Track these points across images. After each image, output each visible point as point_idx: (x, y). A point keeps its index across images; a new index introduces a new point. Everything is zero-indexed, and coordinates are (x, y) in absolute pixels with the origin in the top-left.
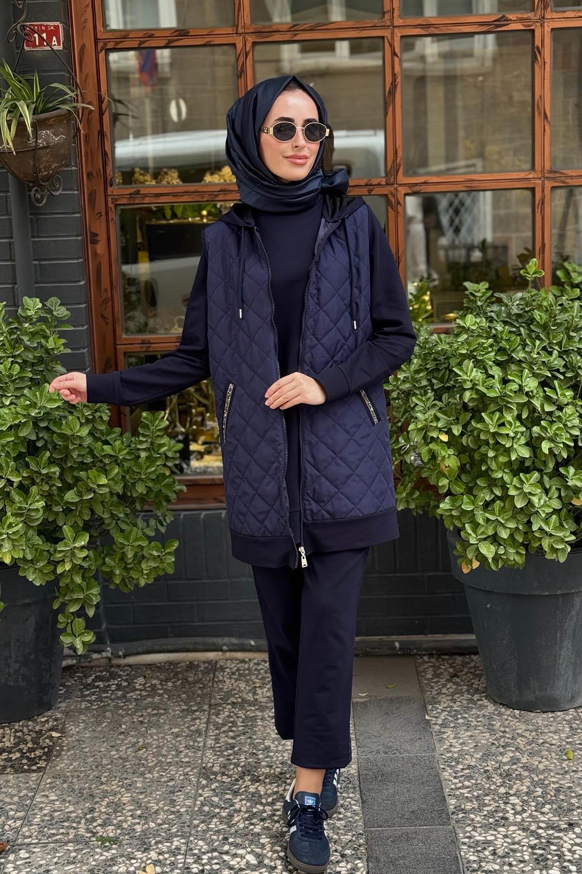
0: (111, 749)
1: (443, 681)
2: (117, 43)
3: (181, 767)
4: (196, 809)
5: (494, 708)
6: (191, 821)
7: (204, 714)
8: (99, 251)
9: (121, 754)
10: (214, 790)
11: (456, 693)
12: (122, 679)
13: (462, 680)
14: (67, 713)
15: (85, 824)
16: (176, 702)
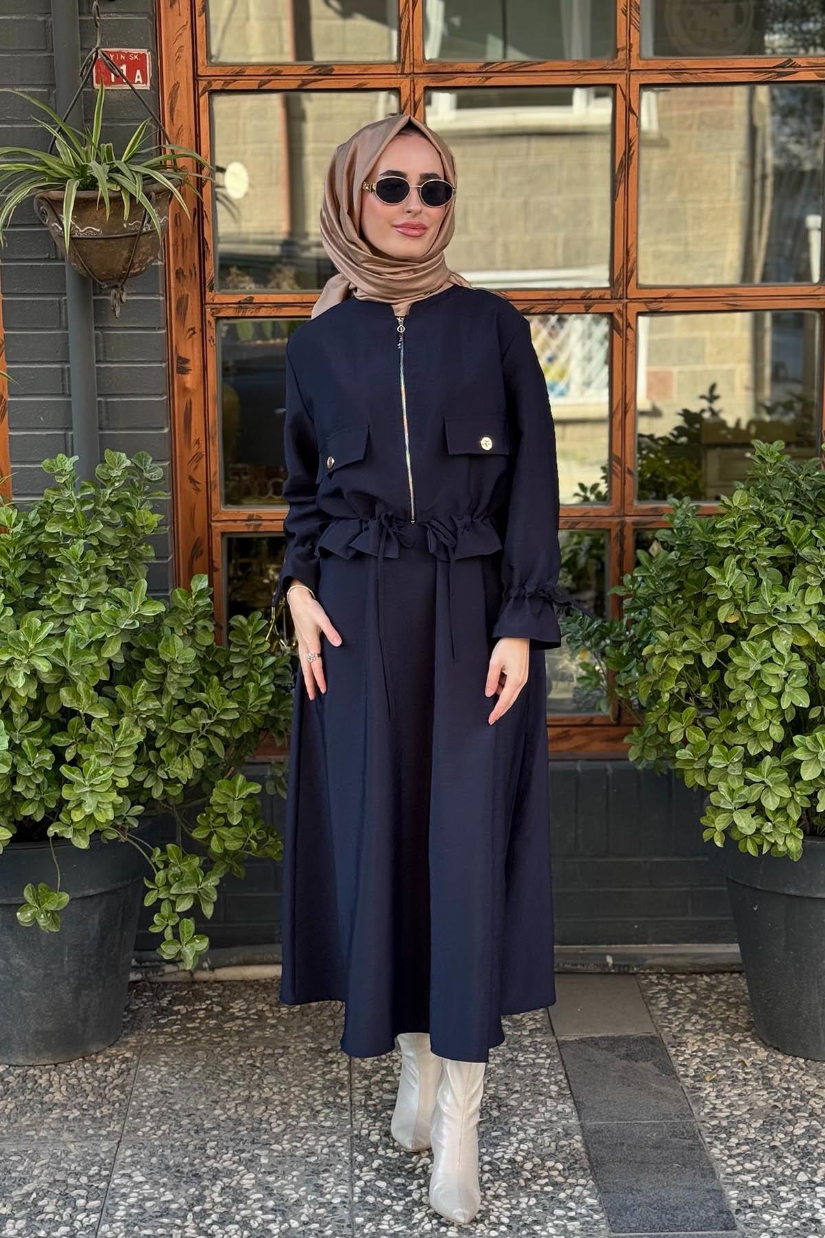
0: (214, 1105)
1: (684, 1013)
2: (227, 83)
3: (322, 1134)
4: (356, 1199)
6: (352, 1217)
8: (189, 385)
9: (230, 1113)
10: (377, 1170)
11: (707, 1031)
12: (213, 1002)
13: (711, 1012)
14: (139, 1051)
15: (193, 1220)
16: (298, 1037)
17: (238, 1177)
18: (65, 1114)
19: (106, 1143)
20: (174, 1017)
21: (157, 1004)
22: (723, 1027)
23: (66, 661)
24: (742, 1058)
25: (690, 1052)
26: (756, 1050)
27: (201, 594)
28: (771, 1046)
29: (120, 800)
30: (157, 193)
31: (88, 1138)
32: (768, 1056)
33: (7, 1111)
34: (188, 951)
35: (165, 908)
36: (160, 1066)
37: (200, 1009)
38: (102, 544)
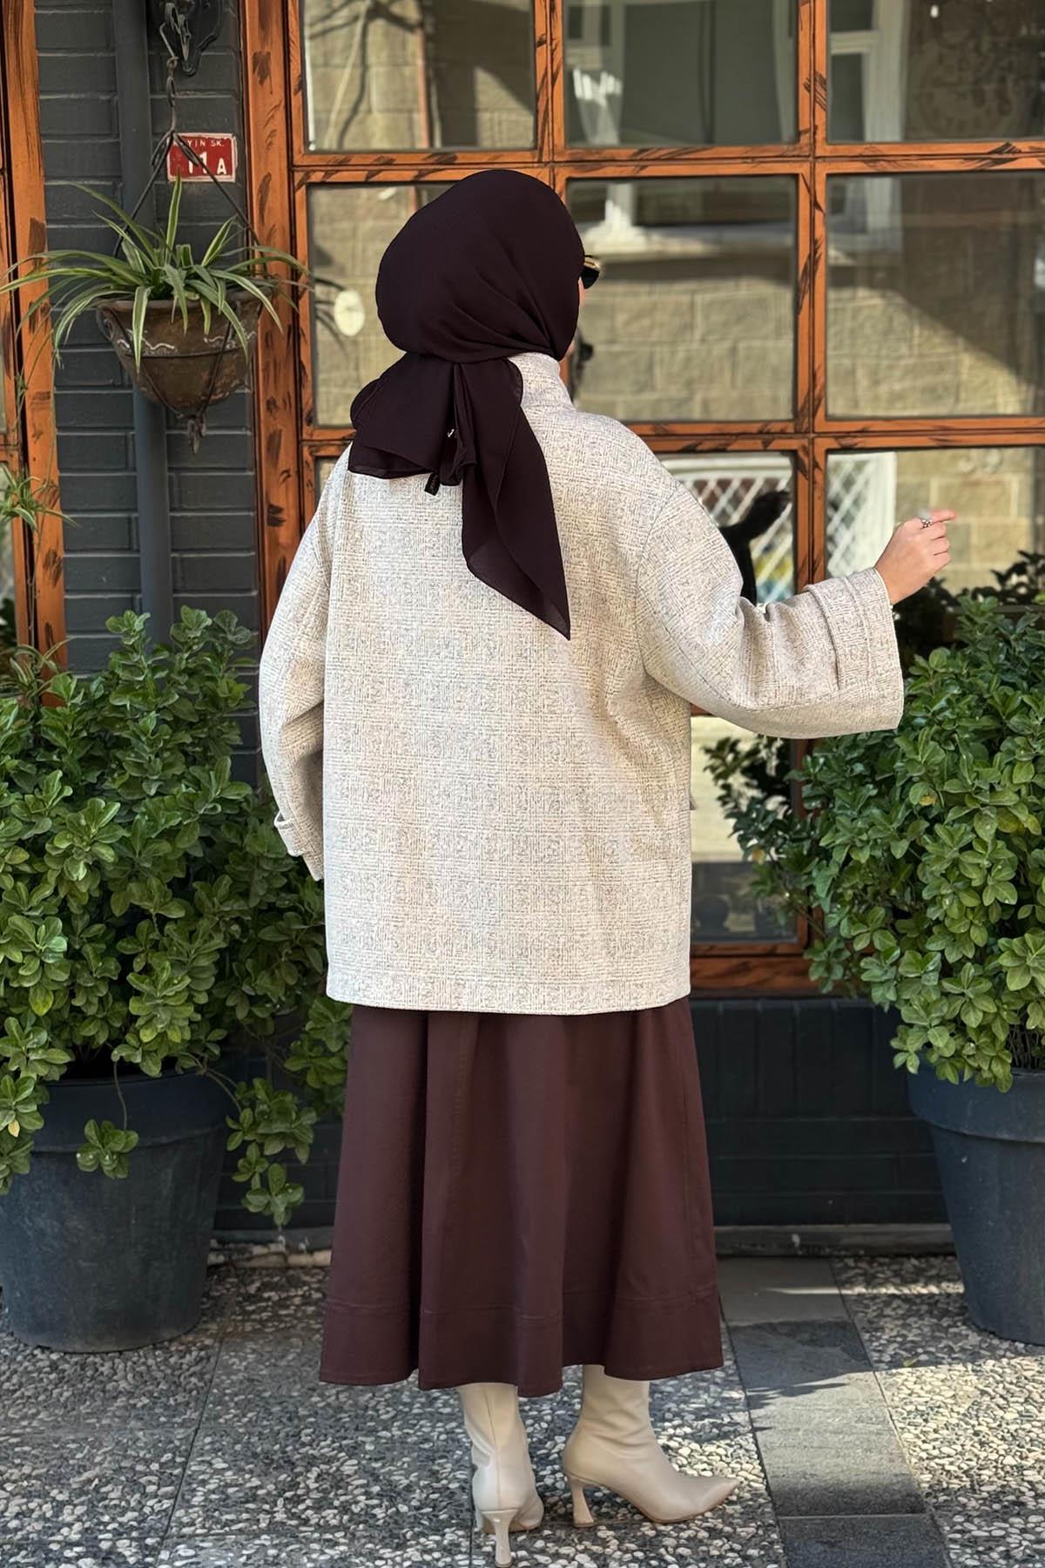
0: (310, 1393)
2: (329, 174)
5: (979, 1338)
8: (282, 539)
14: (222, 1338)
15: (284, 1505)
17: (338, 1464)
18: (132, 1402)
19: (182, 1430)
20: (264, 1304)
21: (242, 1291)
22: (930, 1313)
23: (134, 853)
24: (951, 1343)
25: (887, 1337)
26: (967, 1334)
28: (985, 1330)
29: (198, 1017)
30: (244, 303)
31: (160, 1425)
32: (981, 1341)
33: (62, 1399)
34: (278, 1202)
35: (252, 1152)
36: (245, 1353)
37: (296, 1296)
38: (177, 720)
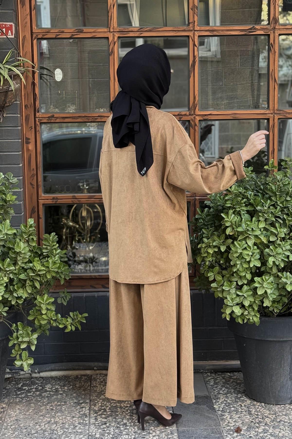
0: (36, 424)
1: (220, 387)
2: (43, 35)
3: (77, 435)
5: (250, 402)
7: (87, 405)
8: (30, 148)
9: (42, 427)
11: (228, 393)
12: (39, 385)
13: (230, 386)
14: (9, 404)
16: (71, 398)
20: (23, 391)
21: (17, 386)
22: (234, 392)
24: (241, 403)
25: (221, 401)
26: (246, 400)
27: (31, 226)
28: (252, 399)
30: (14, 76)
34: (25, 364)
35: (17, 348)
36: (16, 410)
37: (34, 388)
